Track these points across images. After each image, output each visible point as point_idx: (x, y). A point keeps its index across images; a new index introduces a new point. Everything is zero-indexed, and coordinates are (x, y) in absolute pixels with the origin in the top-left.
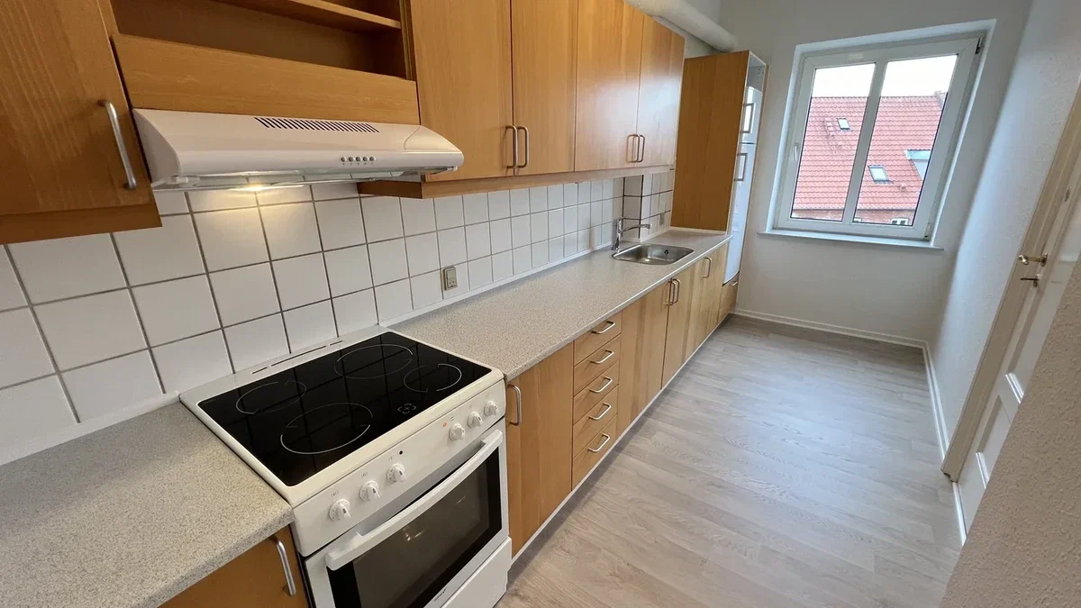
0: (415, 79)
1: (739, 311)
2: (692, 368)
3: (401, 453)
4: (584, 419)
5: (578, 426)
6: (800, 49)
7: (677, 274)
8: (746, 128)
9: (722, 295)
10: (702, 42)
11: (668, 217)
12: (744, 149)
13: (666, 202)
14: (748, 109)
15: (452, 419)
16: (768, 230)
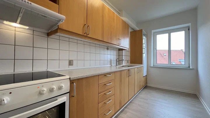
0: (58, 4)
1: (148, 85)
2: (137, 97)
3: (11, 93)
4: (103, 103)
5: (100, 105)
6: (153, 31)
7: (130, 69)
8: (144, 43)
9: (143, 79)
10: (132, 29)
11: (129, 62)
12: (144, 47)
13: (129, 58)
14: (144, 40)
15: (43, 86)
16: (152, 66)
